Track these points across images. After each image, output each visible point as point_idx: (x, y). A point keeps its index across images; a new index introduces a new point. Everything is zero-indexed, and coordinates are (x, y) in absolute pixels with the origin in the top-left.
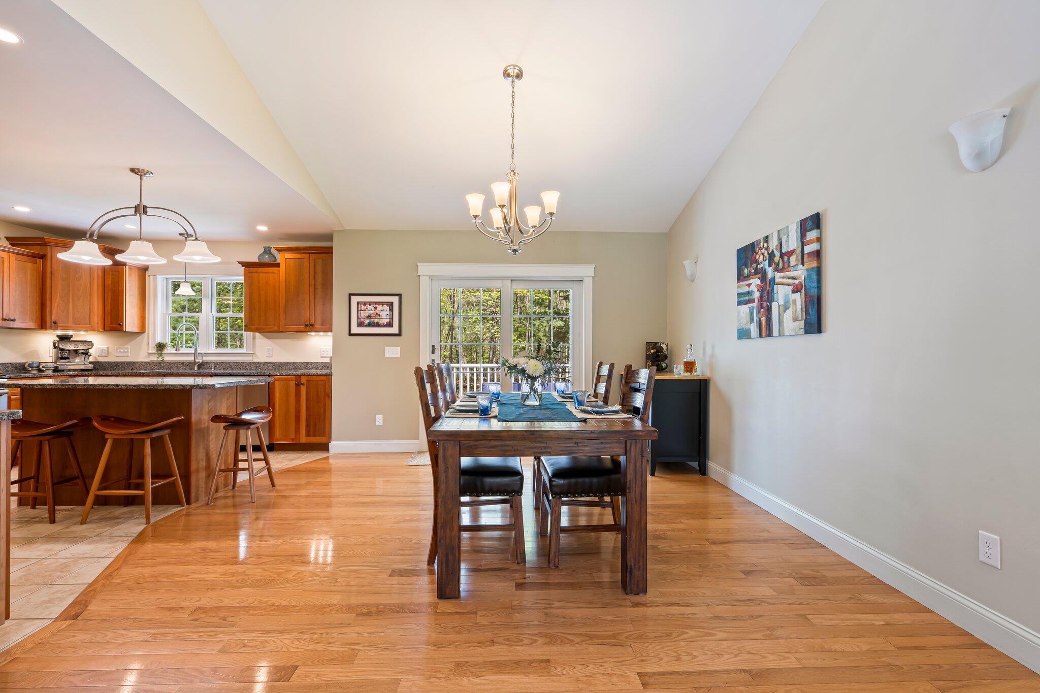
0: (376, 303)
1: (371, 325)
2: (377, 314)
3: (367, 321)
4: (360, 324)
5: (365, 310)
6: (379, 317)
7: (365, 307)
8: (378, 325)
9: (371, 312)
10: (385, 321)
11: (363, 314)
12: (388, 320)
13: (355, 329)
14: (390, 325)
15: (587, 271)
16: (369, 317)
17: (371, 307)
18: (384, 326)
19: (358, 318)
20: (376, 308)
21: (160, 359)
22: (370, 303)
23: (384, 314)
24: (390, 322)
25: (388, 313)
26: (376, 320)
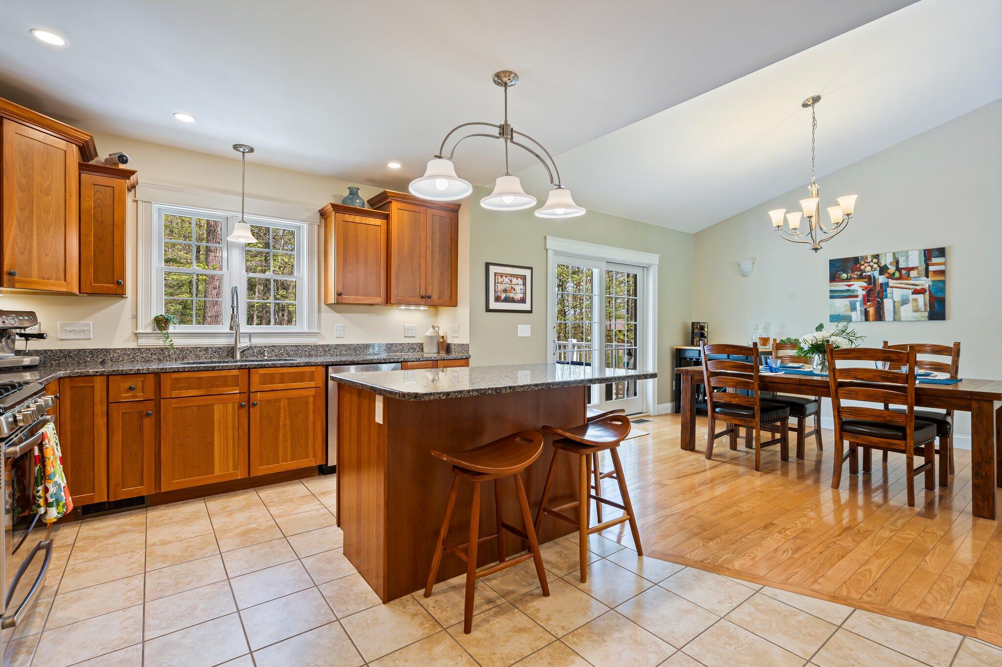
0: (512, 275)
1: (508, 300)
2: (512, 288)
3: (503, 296)
4: (498, 299)
5: (502, 283)
6: (514, 292)
7: (501, 280)
8: (513, 300)
9: (508, 285)
10: (519, 296)
11: (501, 287)
12: (522, 295)
13: (493, 305)
14: (523, 301)
15: (653, 259)
16: (505, 291)
17: (506, 280)
18: (518, 302)
19: (495, 292)
20: (511, 281)
21: (168, 343)
22: (507, 275)
23: (518, 288)
24: (523, 297)
25: (522, 287)
26: (511, 295)
